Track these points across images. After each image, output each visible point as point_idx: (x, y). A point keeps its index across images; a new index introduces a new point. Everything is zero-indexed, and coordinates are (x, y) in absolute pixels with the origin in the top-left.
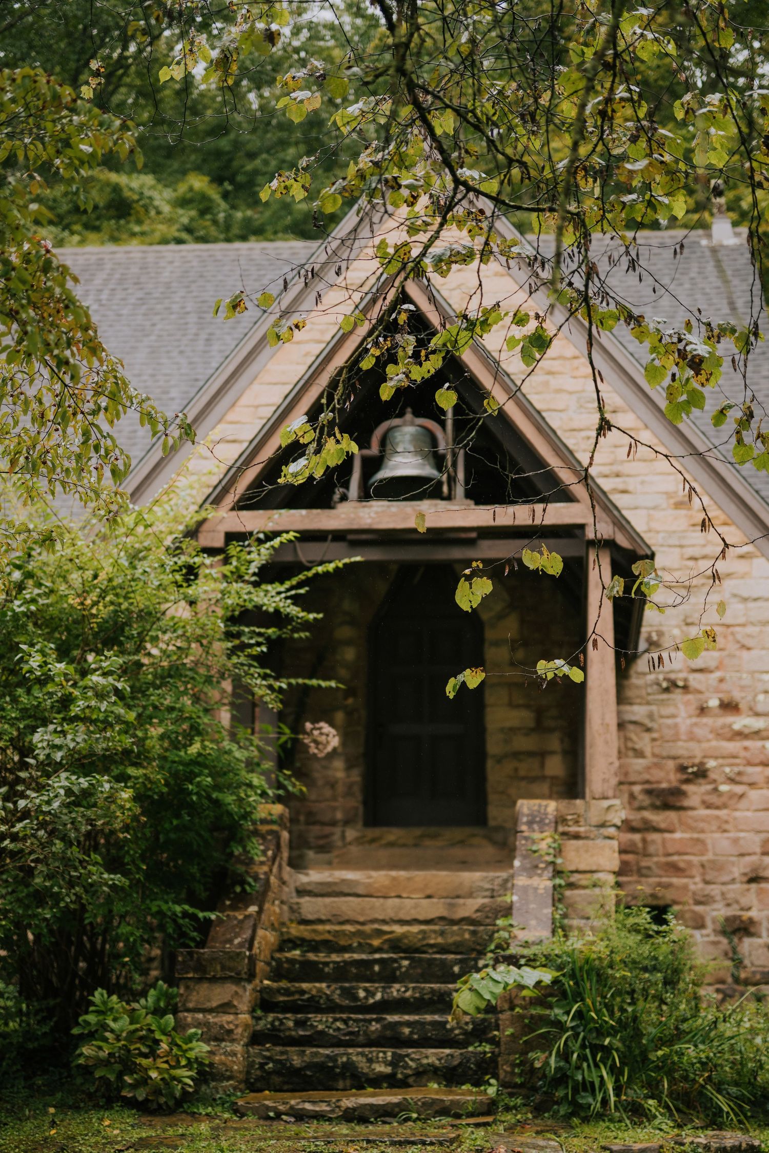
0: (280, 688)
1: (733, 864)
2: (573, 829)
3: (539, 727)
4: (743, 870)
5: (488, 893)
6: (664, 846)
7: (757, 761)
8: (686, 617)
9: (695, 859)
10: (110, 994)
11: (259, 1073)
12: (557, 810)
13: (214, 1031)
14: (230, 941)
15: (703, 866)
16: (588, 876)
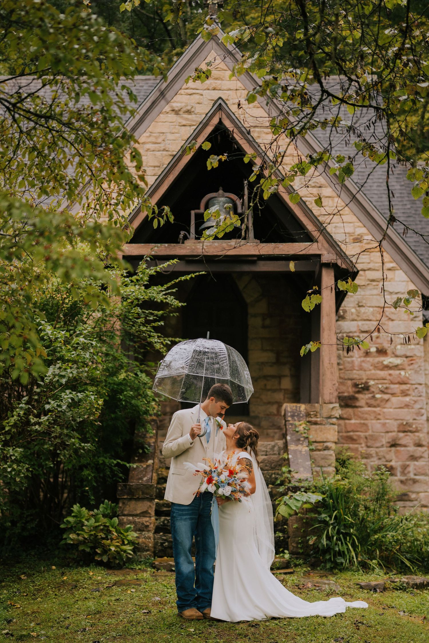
0: (167, 343)
1: (382, 437)
2: (314, 419)
3: (278, 362)
4: (387, 440)
5: (264, 453)
6: (346, 428)
7: (396, 381)
8: (359, 302)
9: (362, 434)
10: (81, 507)
11: (160, 548)
12: (306, 409)
13: (139, 526)
14: (141, 479)
15: (366, 438)
16: (322, 444)
